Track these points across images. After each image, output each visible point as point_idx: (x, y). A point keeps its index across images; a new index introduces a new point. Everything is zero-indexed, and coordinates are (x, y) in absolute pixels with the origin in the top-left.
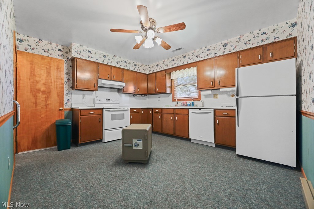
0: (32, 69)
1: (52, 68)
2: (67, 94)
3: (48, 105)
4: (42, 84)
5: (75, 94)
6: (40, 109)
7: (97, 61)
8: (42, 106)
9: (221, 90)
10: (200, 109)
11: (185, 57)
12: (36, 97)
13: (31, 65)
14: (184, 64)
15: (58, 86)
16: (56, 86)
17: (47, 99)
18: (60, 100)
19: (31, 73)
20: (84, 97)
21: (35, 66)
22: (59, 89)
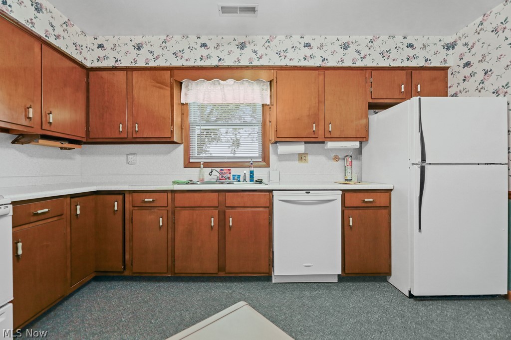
9: (330, 145)
10: (308, 192)
11: (242, 46)
14: (240, 64)
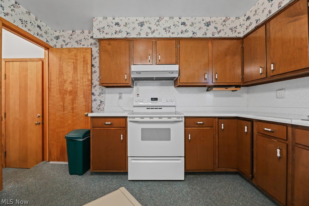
0: (61, 67)
1: (78, 62)
2: (100, 94)
3: (74, 109)
4: (69, 83)
5: (109, 93)
6: (67, 114)
7: (128, 36)
8: (69, 109)
12: (63, 99)
13: (60, 62)
15: (84, 84)
16: (82, 84)
17: (73, 101)
18: (86, 101)
19: (60, 71)
20: (120, 97)
21: (63, 63)
22: (85, 88)
